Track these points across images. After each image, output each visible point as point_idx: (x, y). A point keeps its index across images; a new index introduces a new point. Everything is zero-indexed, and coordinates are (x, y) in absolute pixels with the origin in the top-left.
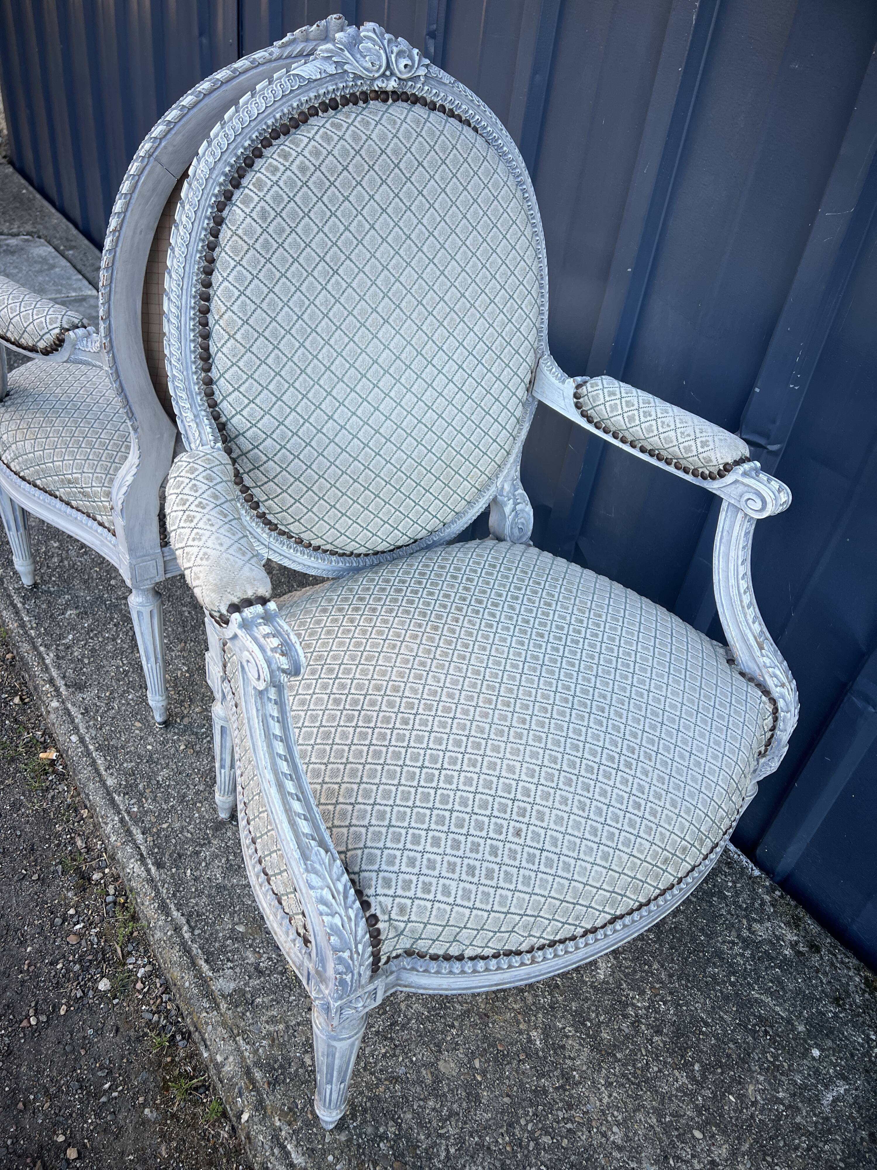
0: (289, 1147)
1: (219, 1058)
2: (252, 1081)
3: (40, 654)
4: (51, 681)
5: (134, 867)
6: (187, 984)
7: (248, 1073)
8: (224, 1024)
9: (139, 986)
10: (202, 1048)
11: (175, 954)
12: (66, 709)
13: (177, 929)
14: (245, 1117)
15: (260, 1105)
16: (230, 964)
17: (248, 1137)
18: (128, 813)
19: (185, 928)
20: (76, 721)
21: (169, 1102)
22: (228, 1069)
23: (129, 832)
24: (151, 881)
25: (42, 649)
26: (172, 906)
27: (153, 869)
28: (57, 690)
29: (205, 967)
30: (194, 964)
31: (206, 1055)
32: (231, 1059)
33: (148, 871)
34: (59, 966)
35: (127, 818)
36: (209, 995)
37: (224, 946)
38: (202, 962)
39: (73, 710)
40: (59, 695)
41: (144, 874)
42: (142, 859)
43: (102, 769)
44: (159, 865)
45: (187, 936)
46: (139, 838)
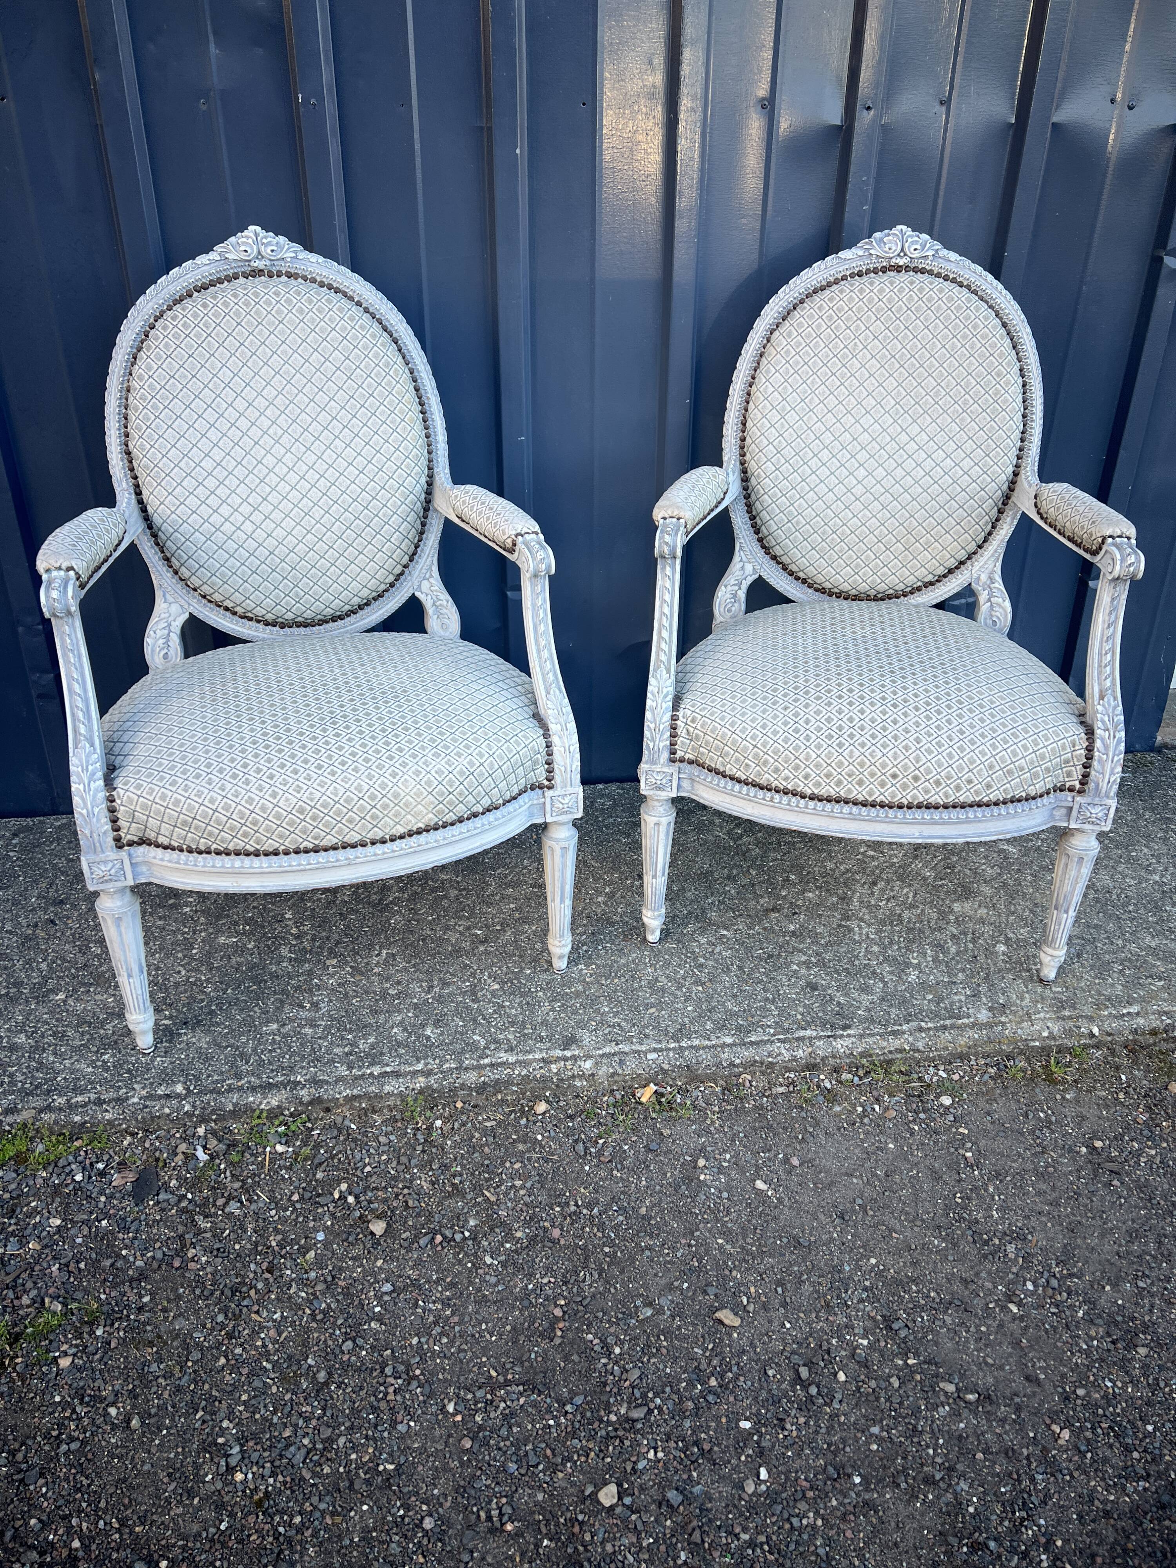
0: (1125, 1011)
1: (1045, 1034)
2: (1070, 1018)
3: (492, 1065)
4: (546, 1061)
5: (841, 1045)
6: (976, 1036)
7: (1063, 1019)
8: (1020, 1023)
9: (956, 1077)
10: (1032, 1044)
11: (947, 1036)
12: (602, 1056)
13: (921, 1029)
14: (1096, 1031)
15: (1091, 1019)
16: (965, 1009)
17: (1109, 1034)
18: (774, 1035)
19: (923, 1024)
20: (627, 1050)
21: (1064, 1081)
22: (1056, 1029)
23: (798, 1039)
24: (861, 1036)
25: (487, 1061)
26: (896, 1028)
27: (849, 1032)
28: (565, 1059)
29: (966, 1021)
30: (959, 1027)
31: (1037, 1044)
32: (1050, 1025)
33: (849, 1036)
34: (916, 1128)
35: (781, 1037)
36: (990, 1026)
37: (945, 1009)
38: (960, 1021)
39: (607, 1050)
40: (574, 1058)
41: (854, 1040)
42: (835, 1037)
43: (707, 1042)
44: (846, 1027)
45: (930, 1025)
46: (808, 1033)
